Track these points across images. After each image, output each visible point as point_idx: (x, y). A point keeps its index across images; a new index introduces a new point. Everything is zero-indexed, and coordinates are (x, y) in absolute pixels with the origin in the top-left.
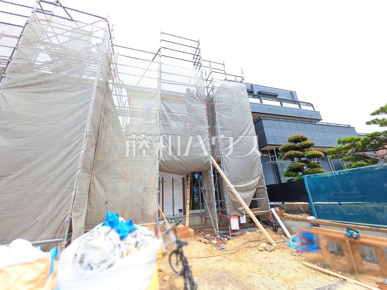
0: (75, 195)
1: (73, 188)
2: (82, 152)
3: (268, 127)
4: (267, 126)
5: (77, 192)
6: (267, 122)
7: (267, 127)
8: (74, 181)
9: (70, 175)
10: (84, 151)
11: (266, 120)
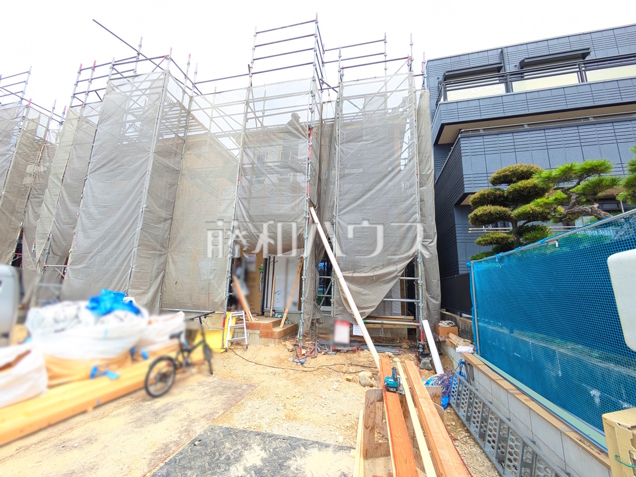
0: (131, 272)
1: (130, 266)
2: (138, 229)
3: (475, 154)
4: (472, 151)
5: (133, 270)
6: (474, 141)
7: (472, 154)
8: (130, 259)
9: (128, 253)
10: (140, 228)
11: (470, 139)
